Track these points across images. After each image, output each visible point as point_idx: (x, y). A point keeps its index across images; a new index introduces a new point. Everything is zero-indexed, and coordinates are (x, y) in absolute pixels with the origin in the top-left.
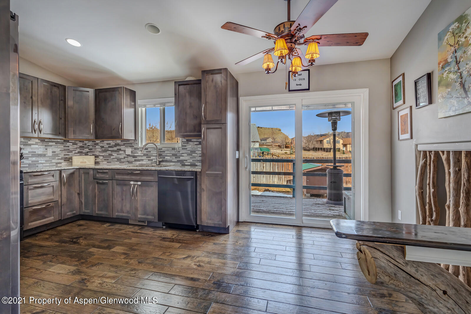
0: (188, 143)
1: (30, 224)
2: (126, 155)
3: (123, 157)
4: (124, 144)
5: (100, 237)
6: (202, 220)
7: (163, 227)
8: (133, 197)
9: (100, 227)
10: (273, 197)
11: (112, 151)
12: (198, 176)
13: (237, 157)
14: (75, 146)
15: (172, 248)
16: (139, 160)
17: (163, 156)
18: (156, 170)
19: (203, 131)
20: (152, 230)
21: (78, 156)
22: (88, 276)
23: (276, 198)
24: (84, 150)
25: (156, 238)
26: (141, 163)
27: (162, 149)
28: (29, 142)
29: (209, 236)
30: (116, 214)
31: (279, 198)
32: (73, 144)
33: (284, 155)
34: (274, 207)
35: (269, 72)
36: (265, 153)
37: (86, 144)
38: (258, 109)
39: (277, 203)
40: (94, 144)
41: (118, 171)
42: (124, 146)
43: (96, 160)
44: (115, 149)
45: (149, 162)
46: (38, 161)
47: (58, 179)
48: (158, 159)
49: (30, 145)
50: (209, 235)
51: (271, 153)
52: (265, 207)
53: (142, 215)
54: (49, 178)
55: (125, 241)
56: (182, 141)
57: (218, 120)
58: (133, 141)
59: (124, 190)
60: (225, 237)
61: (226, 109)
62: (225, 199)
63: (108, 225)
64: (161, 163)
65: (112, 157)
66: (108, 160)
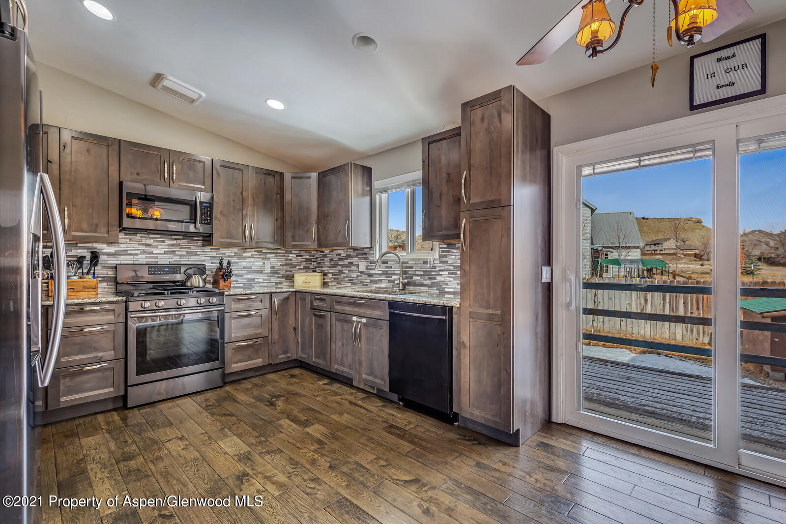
0: (449, 251)
1: (233, 366)
2: (359, 272)
3: (356, 276)
4: (357, 255)
5: (305, 402)
6: (462, 405)
7: (399, 403)
8: (355, 342)
9: (313, 384)
10: (658, 373)
11: (343, 266)
12: (455, 316)
13: (546, 278)
14: (300, 259)
15: (394, 451)
16: (376, 282)
17: (410, 274)
18: (386, 300)
19: (463, 225)
20: (380, 405)
21: (304, 273)
22: (253, 469)
23: (667, 375)
24: (311, 264)
25: (379, 423)
26: (378, 286)
27: (407, 263)
28: (245, 255)
29: (474, 442)
30: (336, 366)
31: (675, 376)
32: (297, 256)
33: (707, 275)
34: (656, 400)
35: (599, 48)
36: (654, 271)
37: (314, 256)
38: (599, 169)
39: (669, 389)
40: (322, 256)
41: (338, 299)
42: (357, 257)
43: (324, 279)
44: (346, 262)
45: (390, 285)
46: (254, 280)
47: (267, 305)
48: (401, 280)
49: (246, 258)
50: (474, 440)
51: (671, 270)
52: (630, 395)
53: (368, 375)
54: (255, 304)
55: (333, 417)
56: (440, 248)
57: (492, 201)
58: (368, 250)
59: (346, 329)
60: (506, 453)
61: (509, 176)
62: (508, 370)
63: (325, 382)
64: (407, 287)
65: (343, 275)
66: (338, 279)
